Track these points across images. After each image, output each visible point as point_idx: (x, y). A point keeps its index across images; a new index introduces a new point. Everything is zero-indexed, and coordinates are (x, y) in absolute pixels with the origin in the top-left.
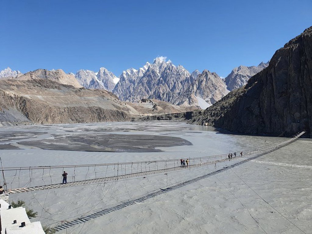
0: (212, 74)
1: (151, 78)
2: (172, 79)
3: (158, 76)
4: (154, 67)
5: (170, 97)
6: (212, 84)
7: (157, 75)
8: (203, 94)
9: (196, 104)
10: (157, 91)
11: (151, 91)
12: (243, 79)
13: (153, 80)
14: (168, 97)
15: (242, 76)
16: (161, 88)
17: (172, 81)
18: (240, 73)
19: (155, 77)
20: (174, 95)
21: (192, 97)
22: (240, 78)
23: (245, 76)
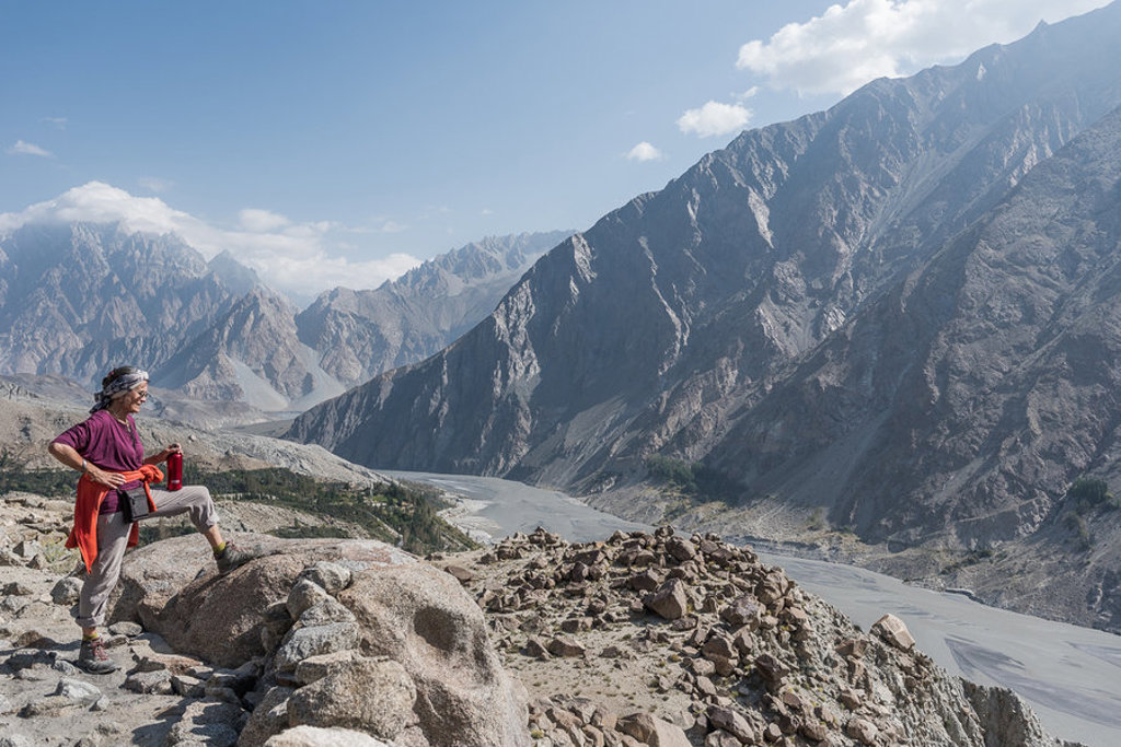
0: (271, 301)
1: (80, 271)
2: (150, 280)
3: (103, 268)
4: (87, 233)
5: (155, 349)
6: (270, 330)
7: (100, 261)
8: (247, 353)
9: (230, 380)
10: (103, 318)
11: (81, 316)
12: (340, 320)
13: (86, 280)
14: (150, 350)
15: (340, 313)
16: (116, 311)
17: (150, 286)
18: (335, 306)
19: (93, 270)
20: (166, 346)
21: (220, 362)
22: (335, 317)
23: (346, 316)
